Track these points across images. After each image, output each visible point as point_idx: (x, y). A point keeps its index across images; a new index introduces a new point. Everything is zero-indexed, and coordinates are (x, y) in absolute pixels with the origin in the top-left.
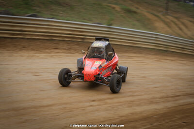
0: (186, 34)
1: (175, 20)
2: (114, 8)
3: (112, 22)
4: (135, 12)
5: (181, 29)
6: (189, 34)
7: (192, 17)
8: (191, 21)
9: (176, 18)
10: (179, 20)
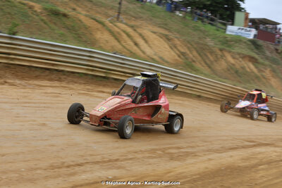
0: (144, 52)
1: (129, 30)
2: (31, 7)
3: (15, 29)
4: (65, 15)
5: (136, 44)
6: (149, 51)
7: (160, 27)
8: (155, 33)
9: (132, 27)
10: (135, 30)
